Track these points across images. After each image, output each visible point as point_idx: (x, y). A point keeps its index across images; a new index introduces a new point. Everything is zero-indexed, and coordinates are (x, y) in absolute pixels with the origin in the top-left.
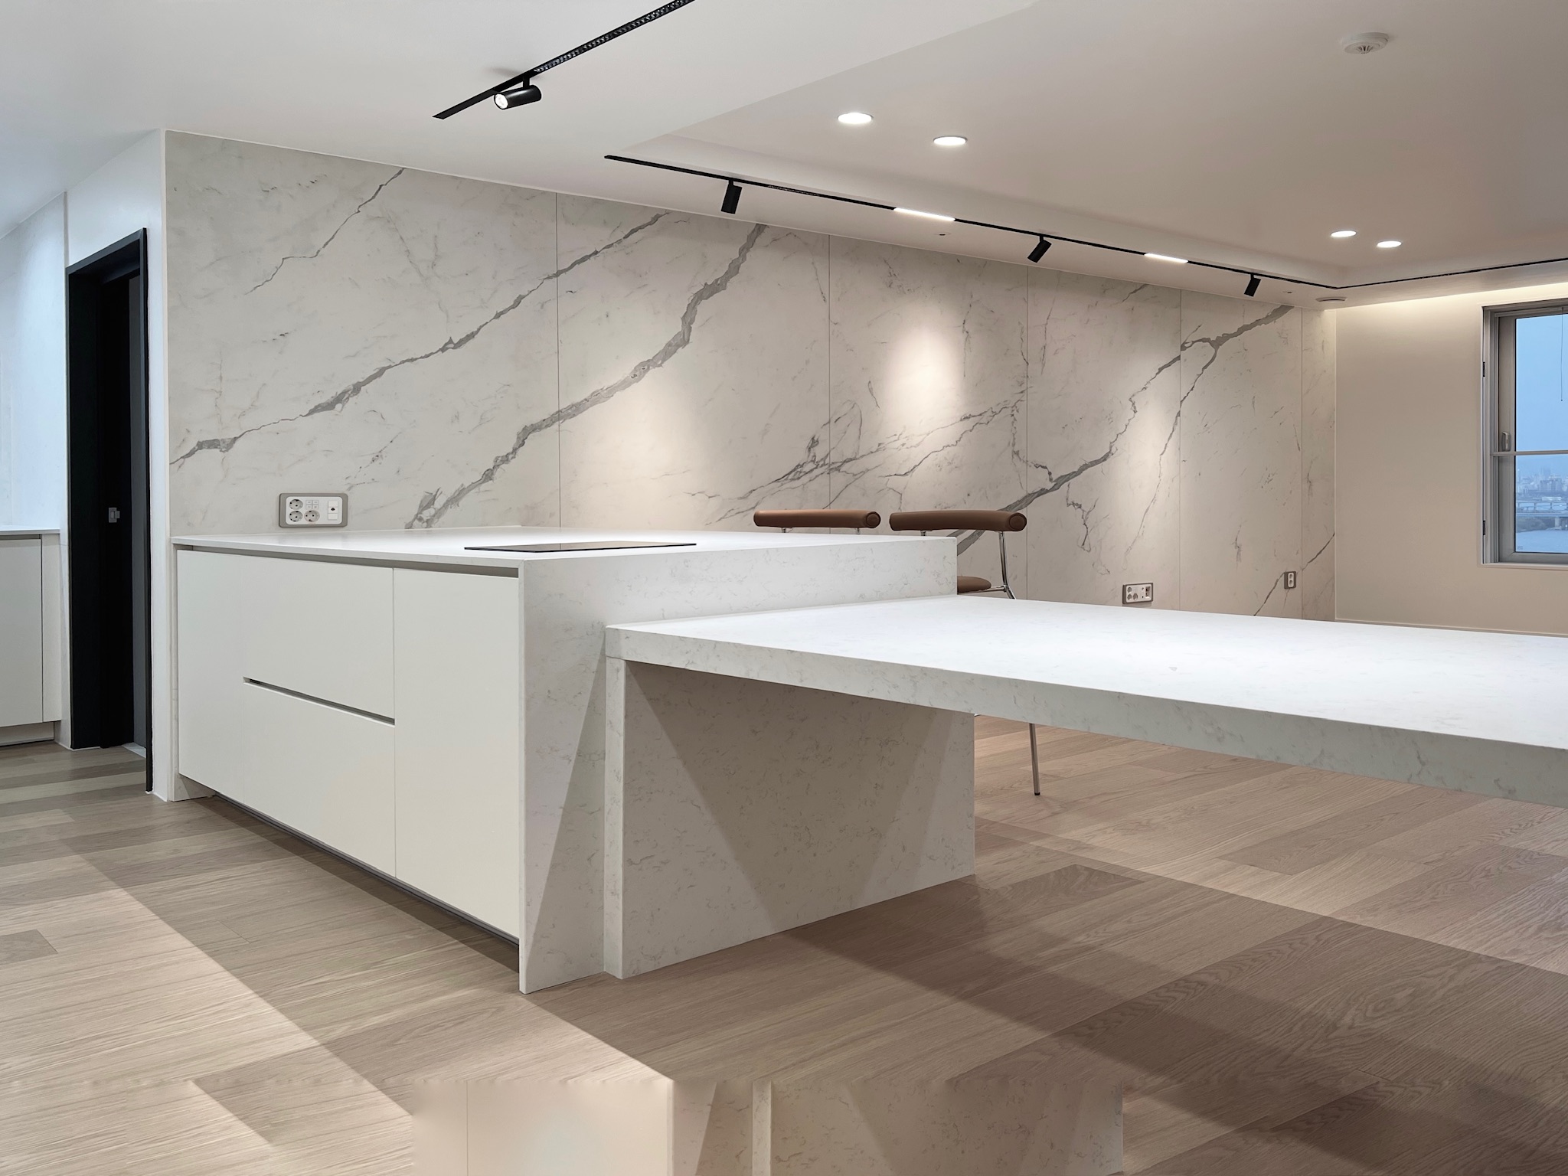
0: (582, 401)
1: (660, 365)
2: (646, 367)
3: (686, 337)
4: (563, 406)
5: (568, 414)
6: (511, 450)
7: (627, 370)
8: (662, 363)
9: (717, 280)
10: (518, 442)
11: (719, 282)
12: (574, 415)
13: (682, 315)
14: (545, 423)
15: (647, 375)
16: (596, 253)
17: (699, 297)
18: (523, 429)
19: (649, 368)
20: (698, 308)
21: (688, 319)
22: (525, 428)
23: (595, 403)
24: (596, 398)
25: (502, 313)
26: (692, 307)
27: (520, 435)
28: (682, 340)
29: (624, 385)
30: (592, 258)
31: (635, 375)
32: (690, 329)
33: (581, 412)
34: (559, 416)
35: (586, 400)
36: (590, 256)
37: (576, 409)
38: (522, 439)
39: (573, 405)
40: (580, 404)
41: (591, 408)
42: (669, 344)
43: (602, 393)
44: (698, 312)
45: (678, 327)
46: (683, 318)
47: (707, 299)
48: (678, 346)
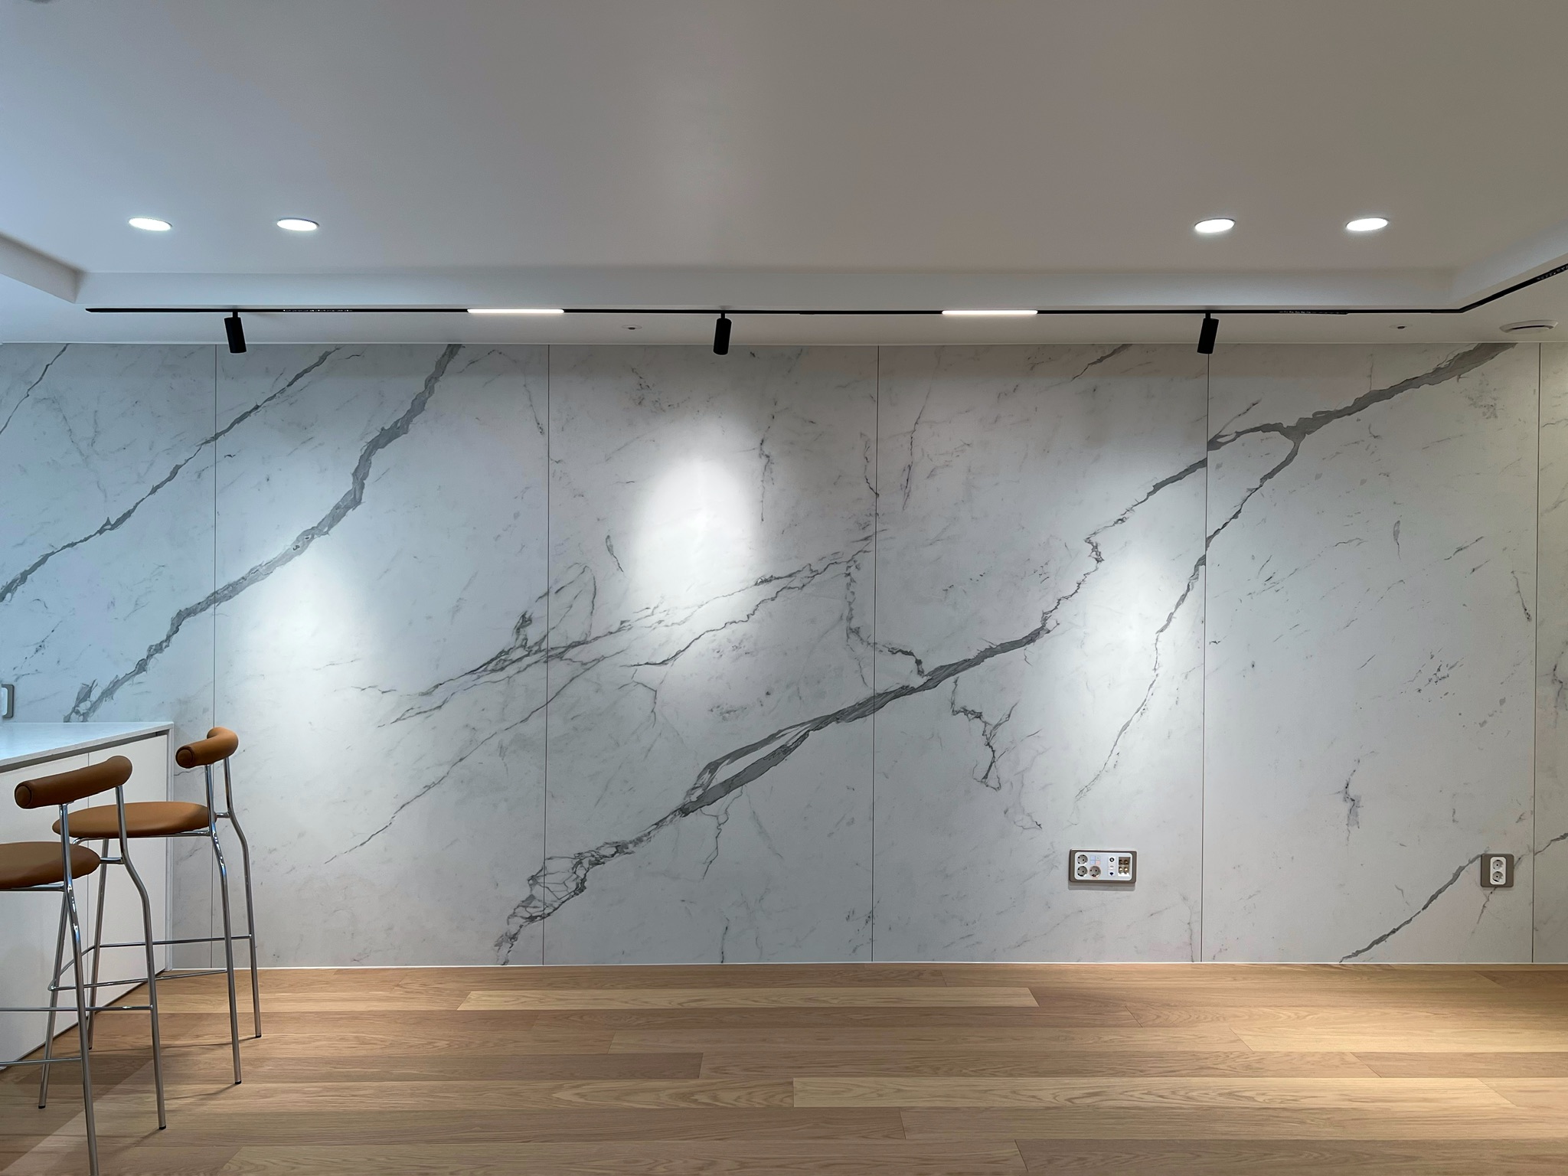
0: (240, 580)
1: (327, 533)
2: (310, 536)
3: (357, 497)
4: (219, 587)
5: (225, 596)
6: (165, 637)
7: (287, 542)
8: (329, 530)
9: (396, 423)
10: (171, 629)
11: (399, 425)
12: (231, 597)
13: (353, 471)
14: (200, 607)
15: (311, 544)
16: (257, 407)
17: (375, 446)
18: (178, 614)
19: (313, 538)
20: (373, 459)
21: (360, 476)
22: (179, 614)
23: (252, 582)
24: (255, 575)
25: (158, 487)
26: (365, 460)
27: (175, 621)
28: (353, 500)
29: (285, 558)
30: (252, 414)
31: (297, 547)
32: (362, 486)
33: (237, 594)
34: (215, 598)
35: (243, 578)
36: (250, 412)
37: (233, 589)
38: (176, 625)
39: (230, 585)
40: (237, 583)
41: (247, 588)
42: (337, 507)
43: (261, 570)
44: (372, 465)
45: (347, 485)
46: (355, 474)
47: (383, 447)
48: (347, 508)
